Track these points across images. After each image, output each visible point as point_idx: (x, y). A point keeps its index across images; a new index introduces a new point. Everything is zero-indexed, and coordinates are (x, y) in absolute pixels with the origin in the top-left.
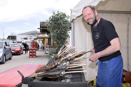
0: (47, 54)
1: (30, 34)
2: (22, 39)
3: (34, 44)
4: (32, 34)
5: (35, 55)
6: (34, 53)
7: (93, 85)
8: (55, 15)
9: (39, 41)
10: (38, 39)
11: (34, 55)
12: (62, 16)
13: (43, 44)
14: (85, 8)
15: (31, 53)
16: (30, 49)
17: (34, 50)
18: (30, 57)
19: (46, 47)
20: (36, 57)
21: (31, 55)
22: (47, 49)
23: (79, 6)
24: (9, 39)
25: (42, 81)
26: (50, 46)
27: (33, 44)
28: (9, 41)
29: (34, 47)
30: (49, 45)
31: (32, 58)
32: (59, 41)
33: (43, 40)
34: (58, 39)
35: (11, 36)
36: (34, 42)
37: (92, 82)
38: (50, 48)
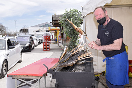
0: (60, 46)
1: (41, 26)
2: (34, 31)
3: (48, 37)
4: (43, 26)
5: (49, 49)
6: (48, 47)
7: (104, 75)
8: (67, 13)
9: (51, 33)
10: (51, 32)
11: (47, 49)
12: (74, 13)
13: (55, 36)
14: (97, 8)
15: (45, 47)
16: (44, 43)
17: (48, 44)
18: (44, 50)
19: (59, 40)
20: (50, 50)
21: (45, 49)
22: (60, 41)
23: (89, 4)
24: (21, 32)
25: (62, 71)
26: (63, 39)
27: (46, 38)
28: (22, 34)
29: (48, 40)
30: (61, 37)
31: (46, 51)
32: (72, 36)
33: (55, 32)
34: (71, 34)
35: (23, 29)
36: (47, 35)
37: (104, 73)
38: (63, 41)
